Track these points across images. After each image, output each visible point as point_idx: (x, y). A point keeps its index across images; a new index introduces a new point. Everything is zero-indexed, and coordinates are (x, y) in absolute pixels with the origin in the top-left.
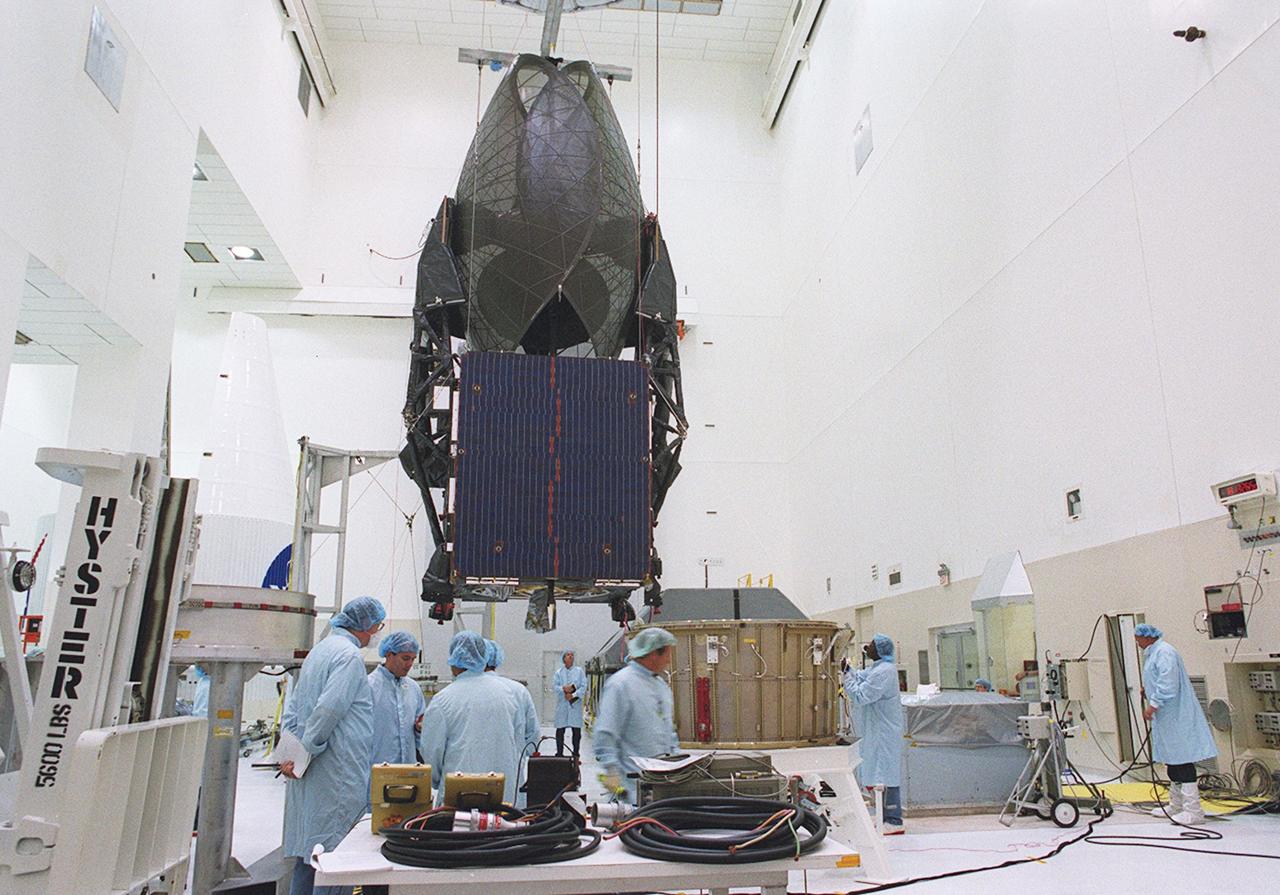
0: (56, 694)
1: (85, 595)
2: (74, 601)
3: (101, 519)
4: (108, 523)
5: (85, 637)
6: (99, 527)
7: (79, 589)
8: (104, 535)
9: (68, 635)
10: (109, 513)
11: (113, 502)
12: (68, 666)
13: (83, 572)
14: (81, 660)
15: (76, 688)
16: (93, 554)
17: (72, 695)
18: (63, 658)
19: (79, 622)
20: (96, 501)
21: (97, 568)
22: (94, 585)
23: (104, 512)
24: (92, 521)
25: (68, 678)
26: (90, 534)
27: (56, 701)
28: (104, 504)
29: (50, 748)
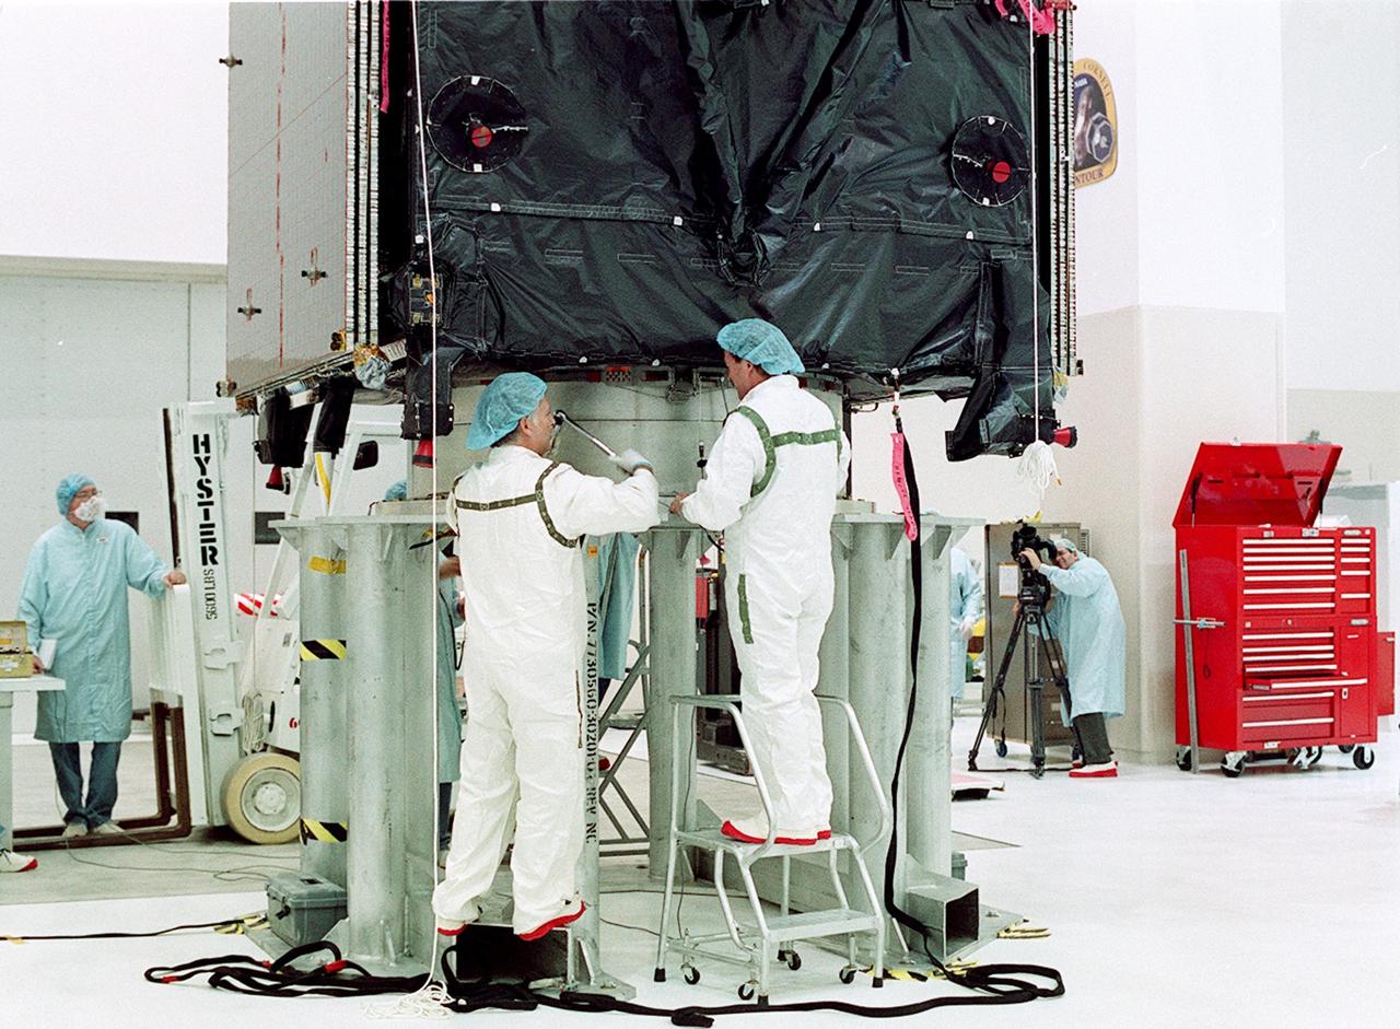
0: (205, 563)
1: (205, 499)
2: (200, 504)
3: (202, 449)
4: (207, 450)
5: (213, 525)
6: (202, 454)
7: (201, 496)
8: (207, 459)
9: (202, 526)
10: (206, 443)
11: (207, 437)
12: (207, 545)
13: (200, 484)
14: (214, 540)
15: (216, 558)
16: (203, 472)
17: (214, 562)
18: (203, 541)
19: (207, 516)
20: (196, 438)
21: (208, 481)
22: (209, 493)
23: (203, 444)
24: (197, 451)
25: (209, 553)
26: (198, 459)
27: (206, 567)
28: (201, 439)
29: (209, 597)
